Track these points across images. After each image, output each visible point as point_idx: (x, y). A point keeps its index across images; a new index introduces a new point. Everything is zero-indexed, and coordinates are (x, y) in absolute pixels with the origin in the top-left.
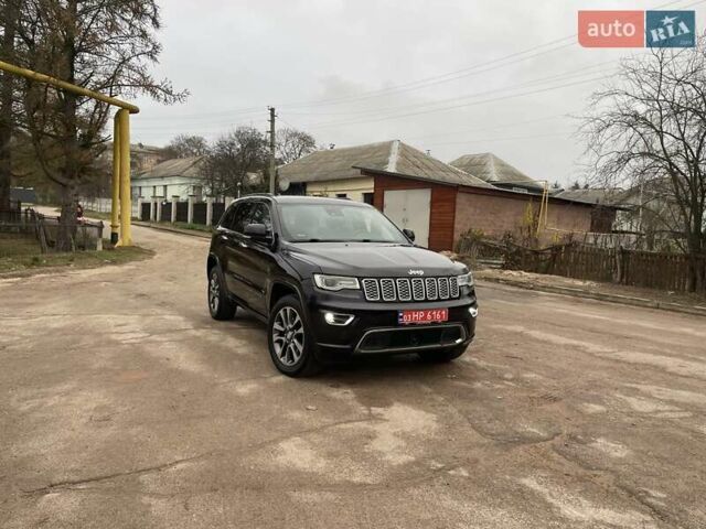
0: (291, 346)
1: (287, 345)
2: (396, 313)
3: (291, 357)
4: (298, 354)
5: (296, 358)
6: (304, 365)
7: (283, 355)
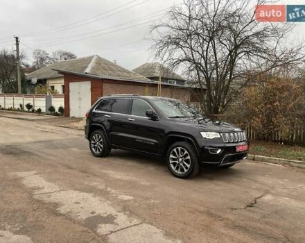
0: (182, 164)
1: (179, 164)
2: (235, 147)
3: (182, 170)
4: (187, 168)
5: (186, 171)
6: (191, 173)
7: (177, 169)
